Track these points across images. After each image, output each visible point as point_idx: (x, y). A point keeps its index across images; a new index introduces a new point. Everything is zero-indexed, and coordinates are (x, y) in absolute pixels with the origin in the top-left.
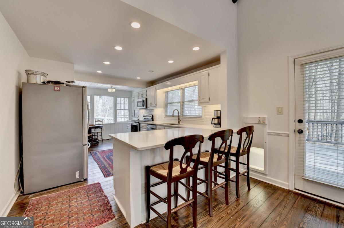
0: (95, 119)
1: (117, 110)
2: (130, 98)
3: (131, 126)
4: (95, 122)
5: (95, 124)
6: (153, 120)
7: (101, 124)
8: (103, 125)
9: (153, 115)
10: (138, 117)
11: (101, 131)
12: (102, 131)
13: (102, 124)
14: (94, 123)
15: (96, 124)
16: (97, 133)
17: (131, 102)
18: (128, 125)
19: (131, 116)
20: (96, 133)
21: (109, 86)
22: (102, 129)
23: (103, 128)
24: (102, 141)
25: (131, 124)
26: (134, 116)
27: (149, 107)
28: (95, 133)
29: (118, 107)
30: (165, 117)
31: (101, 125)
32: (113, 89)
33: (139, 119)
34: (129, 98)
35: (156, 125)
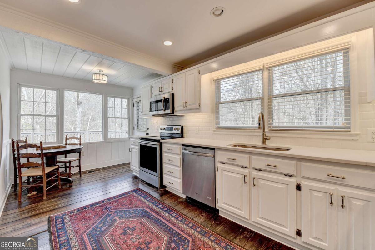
0: (65, 134)
1: (109, 119)
2: (130, 99)
3: (138, 147)
4: (67, 139)
5: (66, 144)
6: (182, 137)
7: (77, 144)
8: (82, 146)
9: (182, 127)
10: (146, 131)
11: (78, 158)
12: (80, 156)
13: (80, 145)
14: (64, 143)
15: (68, 143)
16: (70, 162)
17: (132, 105)
18: (132, 145)
19: (132, 128)
20: (67, 162)
21: (95, 69)
22: (80, 153)
23: (81, 151)
24: (81, 176)
25: (138, 144)
26: (138, 128)
27: (176, 111)
28: (65, 163)
29: (110, 114)
30: (214, 131)
31: (78, 147)
32: (104, 76)
33: (148, 134)
34: (128, 99)
35: (214, 149)
